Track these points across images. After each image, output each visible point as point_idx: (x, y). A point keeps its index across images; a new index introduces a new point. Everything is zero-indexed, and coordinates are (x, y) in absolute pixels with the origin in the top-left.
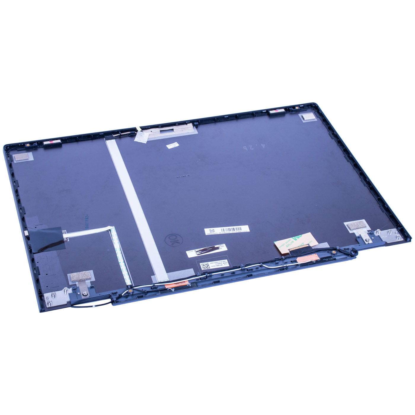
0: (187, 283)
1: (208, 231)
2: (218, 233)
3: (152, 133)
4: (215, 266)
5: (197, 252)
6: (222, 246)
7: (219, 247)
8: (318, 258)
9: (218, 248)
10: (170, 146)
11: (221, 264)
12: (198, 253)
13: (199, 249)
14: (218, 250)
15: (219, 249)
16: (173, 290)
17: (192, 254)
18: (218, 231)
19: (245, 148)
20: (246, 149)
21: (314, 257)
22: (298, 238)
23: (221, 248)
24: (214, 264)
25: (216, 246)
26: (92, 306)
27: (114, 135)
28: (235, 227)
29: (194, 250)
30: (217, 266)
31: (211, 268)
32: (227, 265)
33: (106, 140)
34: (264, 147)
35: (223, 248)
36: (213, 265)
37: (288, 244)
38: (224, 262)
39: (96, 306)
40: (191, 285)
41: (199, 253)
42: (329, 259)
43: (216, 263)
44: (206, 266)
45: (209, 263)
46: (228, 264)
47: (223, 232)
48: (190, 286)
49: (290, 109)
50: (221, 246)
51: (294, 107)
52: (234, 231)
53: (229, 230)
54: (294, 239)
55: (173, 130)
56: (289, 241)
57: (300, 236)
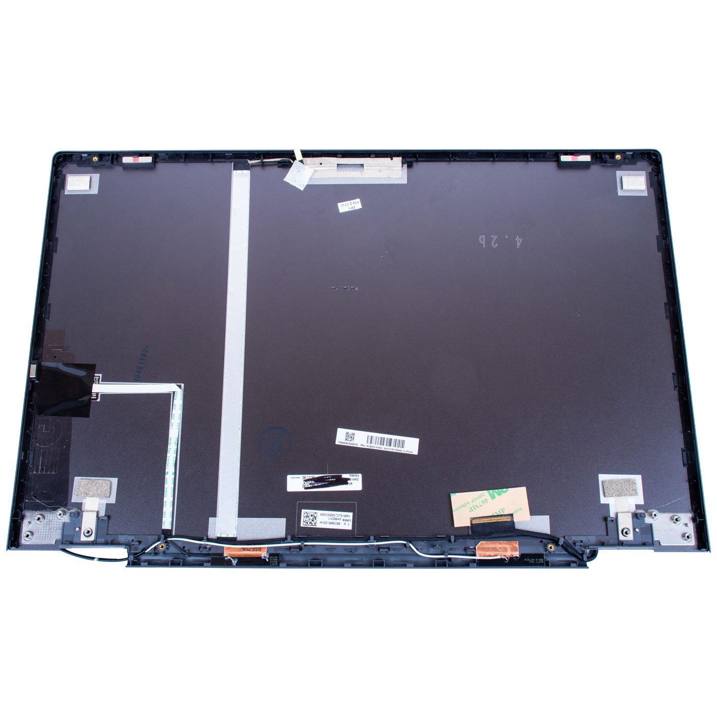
0: (263, 552)
1: (342, 436)
2: (359, 446)
3: (322, 167)
4: (326, 523)
5: (306, 481)
6: (355, 477)
7: (349, 479)
8: (517, 554)
9: (345, 481)
10: (344, 207)
11: (338, 521)
12: (308, 484)
13: (311, 476)
14: (345, 485)
15: (347, 483)
16: (234, 562)
17: (296, 483)
18: (361, 439)
19: (482, 239)
20: (484, 243)
21: (510, 549)
22: (499, 494)
23: (351, 484)
24: (326, 519)
25: (344, 476)
26: (93, 558)
27: (250, 160)
28: (394, 437)
29: (301, 476)
30: (331, 523)
31: (319, 526)
32: (348, 526)
33: (234, 170)
34: (518, 244)
35: (355, 483)
36: (324, 519)
37: (474, 504)
38: (345, 518)
39: (100, 559)
40: (269, 559)
41: (309, 486)
42: (535, 561)
43: (330, 517)
44: (311, 518)
45: (319, 512)
46: (351, 523)
47: (369, 444)
48: (267, 560)
49: (603, 156)
50: (353, 478)
51: (612, 153)
52: (389, 447)
53: (382, 441)
54: (490, 494)
55: (362, 165)
56: (480, 496)
57: (505, 490)
